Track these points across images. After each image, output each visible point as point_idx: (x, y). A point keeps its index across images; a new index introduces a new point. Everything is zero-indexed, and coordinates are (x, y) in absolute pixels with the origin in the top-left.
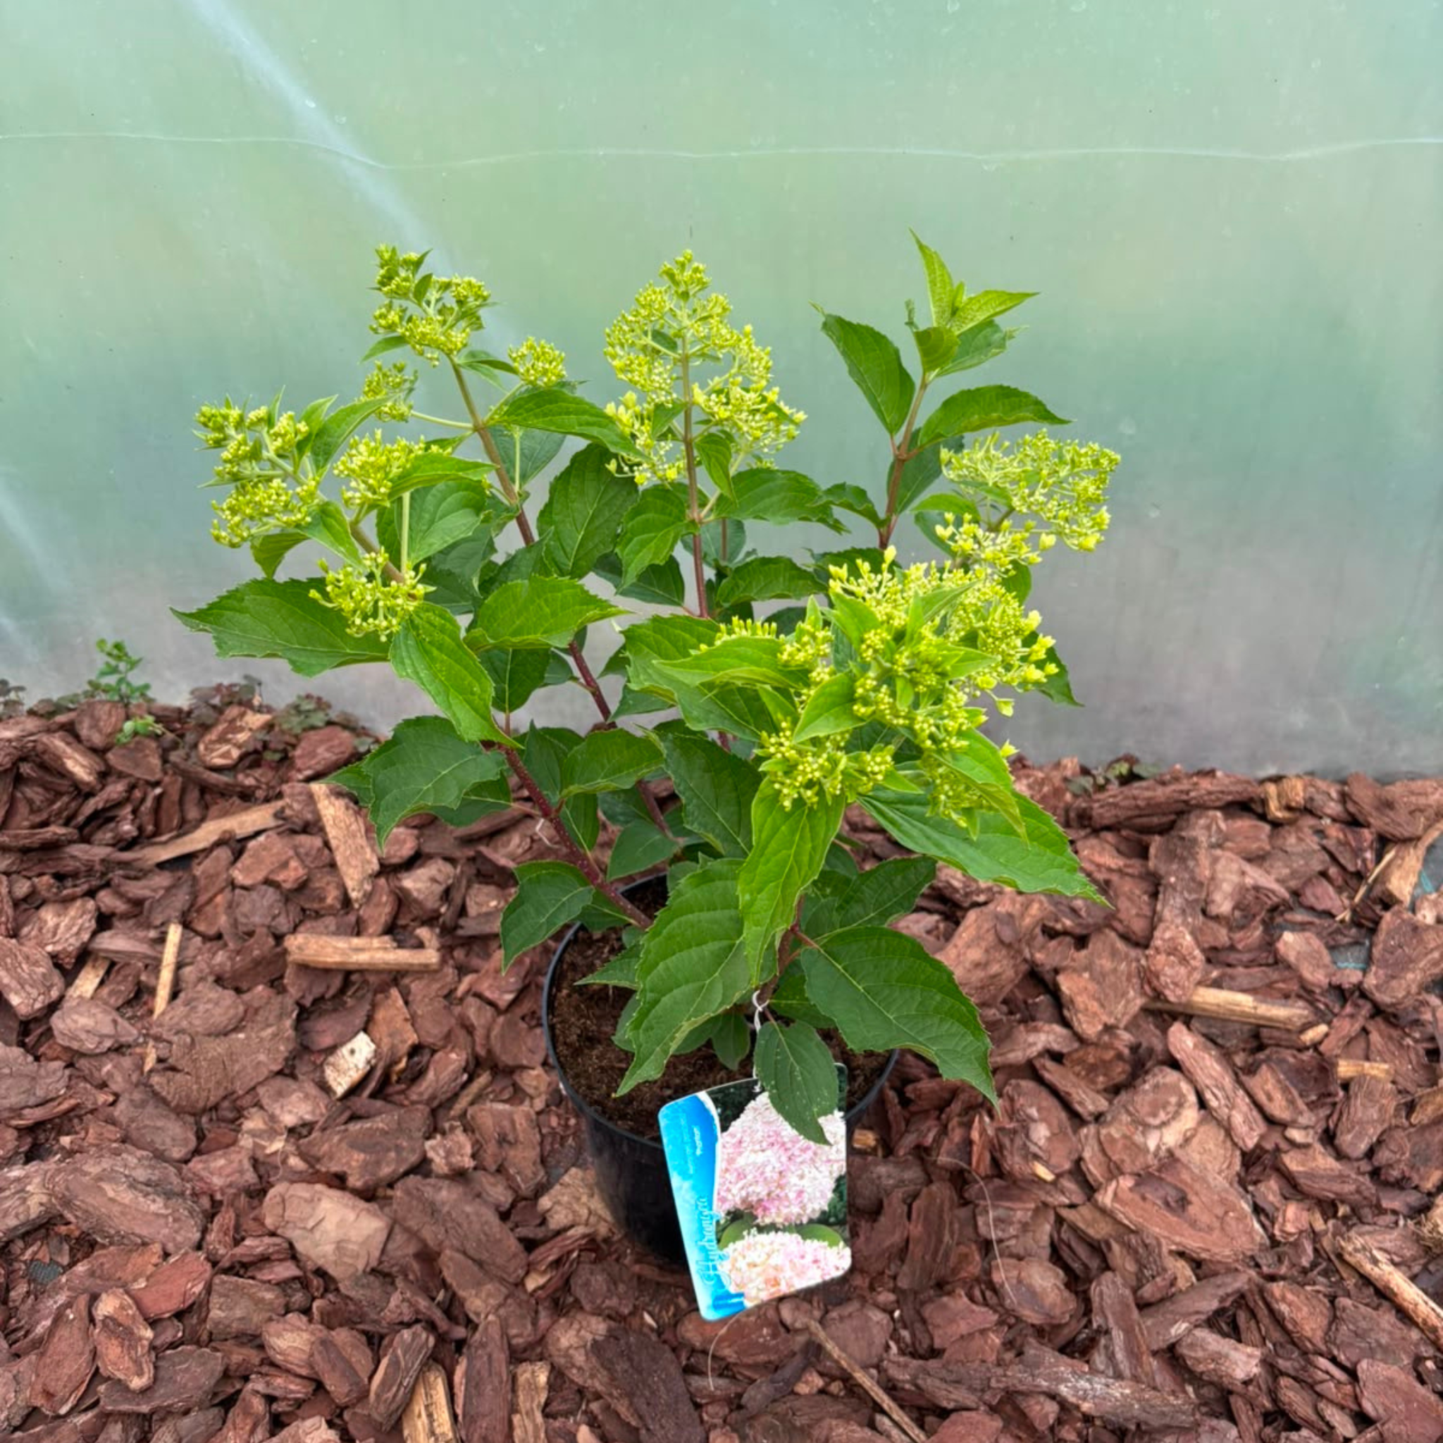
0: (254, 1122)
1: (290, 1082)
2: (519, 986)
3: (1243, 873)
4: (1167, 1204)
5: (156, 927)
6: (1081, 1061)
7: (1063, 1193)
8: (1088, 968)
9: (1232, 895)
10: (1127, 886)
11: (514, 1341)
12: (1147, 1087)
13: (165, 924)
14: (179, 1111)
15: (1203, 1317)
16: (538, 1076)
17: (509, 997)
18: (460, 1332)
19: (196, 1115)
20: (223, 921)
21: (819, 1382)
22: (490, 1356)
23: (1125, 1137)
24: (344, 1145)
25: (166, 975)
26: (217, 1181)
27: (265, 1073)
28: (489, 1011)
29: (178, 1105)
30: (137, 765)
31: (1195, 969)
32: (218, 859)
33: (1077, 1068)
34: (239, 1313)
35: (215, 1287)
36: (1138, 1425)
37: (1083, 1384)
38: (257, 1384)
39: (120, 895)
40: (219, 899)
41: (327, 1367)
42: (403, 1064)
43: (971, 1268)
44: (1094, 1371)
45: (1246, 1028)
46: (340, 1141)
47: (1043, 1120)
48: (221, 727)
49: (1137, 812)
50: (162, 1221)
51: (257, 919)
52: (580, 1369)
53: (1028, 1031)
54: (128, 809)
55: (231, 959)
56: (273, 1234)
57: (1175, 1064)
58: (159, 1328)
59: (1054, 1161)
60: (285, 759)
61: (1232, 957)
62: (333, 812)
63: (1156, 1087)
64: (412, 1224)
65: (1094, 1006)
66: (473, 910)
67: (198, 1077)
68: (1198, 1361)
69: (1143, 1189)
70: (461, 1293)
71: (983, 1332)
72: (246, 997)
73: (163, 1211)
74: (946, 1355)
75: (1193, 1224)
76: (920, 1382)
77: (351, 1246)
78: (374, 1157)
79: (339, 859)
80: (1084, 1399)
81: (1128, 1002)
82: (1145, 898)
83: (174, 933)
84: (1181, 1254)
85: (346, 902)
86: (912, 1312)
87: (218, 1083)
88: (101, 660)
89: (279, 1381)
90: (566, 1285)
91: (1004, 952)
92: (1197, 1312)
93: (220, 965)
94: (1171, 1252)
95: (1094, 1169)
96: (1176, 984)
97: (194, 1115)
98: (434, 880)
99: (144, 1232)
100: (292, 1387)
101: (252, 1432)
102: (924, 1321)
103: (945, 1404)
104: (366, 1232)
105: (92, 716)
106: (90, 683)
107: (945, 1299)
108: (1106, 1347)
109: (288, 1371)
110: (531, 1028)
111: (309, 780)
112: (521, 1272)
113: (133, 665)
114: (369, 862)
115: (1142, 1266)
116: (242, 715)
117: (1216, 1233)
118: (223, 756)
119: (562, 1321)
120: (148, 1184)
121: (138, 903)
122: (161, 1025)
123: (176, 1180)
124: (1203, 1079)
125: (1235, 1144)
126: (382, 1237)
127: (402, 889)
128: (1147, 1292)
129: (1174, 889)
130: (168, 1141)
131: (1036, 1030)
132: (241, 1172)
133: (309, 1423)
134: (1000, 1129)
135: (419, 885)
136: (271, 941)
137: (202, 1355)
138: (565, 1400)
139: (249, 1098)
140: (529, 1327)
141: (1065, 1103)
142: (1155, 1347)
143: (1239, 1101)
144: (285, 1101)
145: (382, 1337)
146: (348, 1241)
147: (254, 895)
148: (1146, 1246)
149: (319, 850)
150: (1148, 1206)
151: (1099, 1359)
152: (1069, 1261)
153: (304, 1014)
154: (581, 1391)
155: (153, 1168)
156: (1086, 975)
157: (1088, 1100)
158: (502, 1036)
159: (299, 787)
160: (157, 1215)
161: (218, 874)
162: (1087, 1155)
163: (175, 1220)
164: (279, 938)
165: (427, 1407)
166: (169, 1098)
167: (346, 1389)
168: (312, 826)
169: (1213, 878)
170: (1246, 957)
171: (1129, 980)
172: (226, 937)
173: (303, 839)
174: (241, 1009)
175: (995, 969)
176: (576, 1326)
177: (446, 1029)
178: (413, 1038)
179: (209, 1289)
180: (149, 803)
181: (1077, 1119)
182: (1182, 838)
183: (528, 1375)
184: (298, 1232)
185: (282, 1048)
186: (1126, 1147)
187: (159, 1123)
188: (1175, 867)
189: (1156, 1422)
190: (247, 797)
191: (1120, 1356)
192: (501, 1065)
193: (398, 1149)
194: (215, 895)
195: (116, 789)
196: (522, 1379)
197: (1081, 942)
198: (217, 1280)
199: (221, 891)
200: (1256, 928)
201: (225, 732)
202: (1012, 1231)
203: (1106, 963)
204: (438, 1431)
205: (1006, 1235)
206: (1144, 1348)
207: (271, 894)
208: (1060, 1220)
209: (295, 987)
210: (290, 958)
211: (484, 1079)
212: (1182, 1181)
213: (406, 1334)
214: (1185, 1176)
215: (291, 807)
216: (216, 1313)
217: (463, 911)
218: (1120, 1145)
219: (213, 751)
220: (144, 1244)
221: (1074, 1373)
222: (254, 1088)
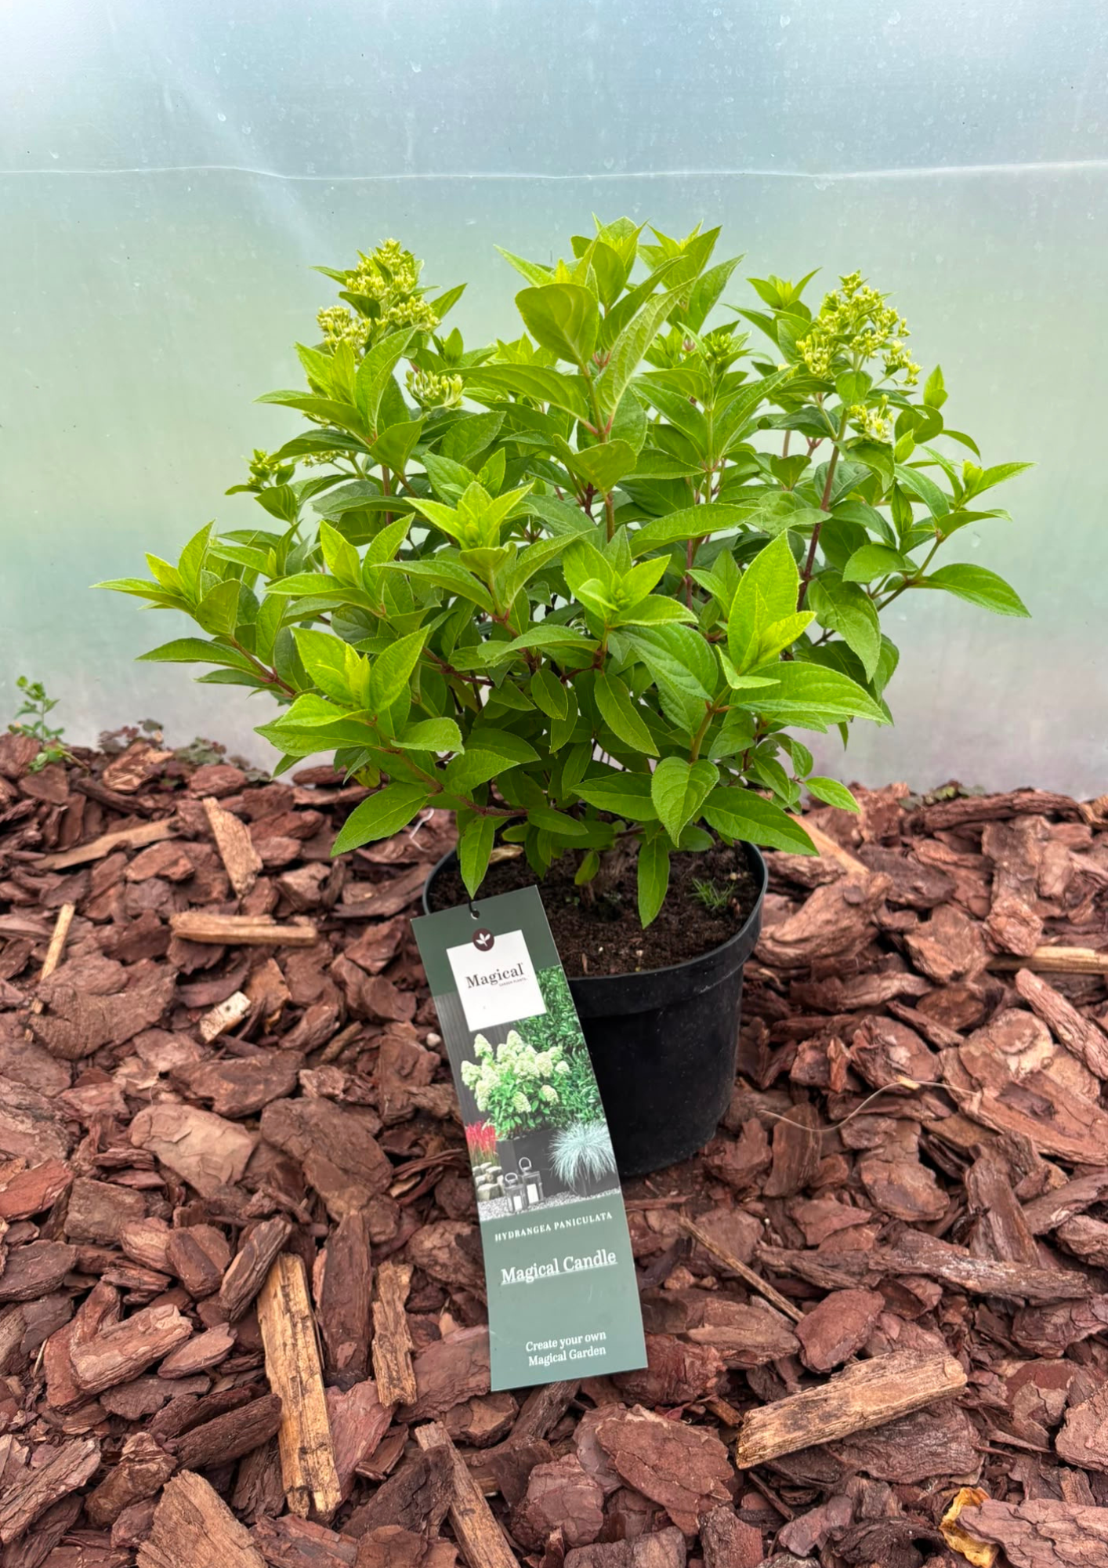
0: (129, 1067)
1: (166, 1034)
2: (391, 954)
3: (1071, 860)
4: (1034, 1113)
5: (50, 909)
6: (934, 1006)
7: (928, 1108)
8: (933, 933)
9: (1062, 877)
10: (963, 873)
11: (377, 1239)
12: (1000, 1023)
13: (58, 908)
14: (55, 1055)
15: (1083, 1206)
16: (406, 1029)
17: (381, 964)
18: (321, 1229)
19: (74, 1060)
20: (114, 907)
21: (692, 1280)
22: (351, 1249)
23: (984, 1054)
24: (215, 1075)
25: (56, 946)
26: (87, 1109)
27: (142, 1024)
28: (361, 974)
29: (55, 1048)
30: (46, 791)
31: (1035, 930)
32: (113, 862)
33: (931, 1013)
34: (97, 1217)
35: (75, 1188)
36: (1027, 1301)
37: (964, 1265)
38: (112, 1276)
39: (20, 886)
40: (112, 892)
41: (183, 1258)
42: (277, 1016)
43: (838, 1175)
44: (974, 1255)
45: (1091, 979)
46: (212, 1071)
47: (901, 1045)
48: (124, 759)
49: (965, 818)
50: (28, 1140)
51: (145, 904)
52: (444, 1266)
53: (883, 979)
54: (36, 820)
55: (119, 933)
56: (140, 1148)
57: (1026, 1006)
58: (15, 1228)
59: (917, 1074)
60: (182, 785)
61: (1069, 928)
62: (222, 821)
63: (1009, 1023)
64: (279, 1139)
65: (944, 959)
66: (348, 898)
67: (77, 1025)
68: (1083, 1244)
69: (1008, 1100)
70: (324, 1194)
71: (857, 1227)
72: (131, 969)
73: (30, 1131)
74: (820, 1249)
75: (1062, 1131)
76: (795, 1263)
77: (215, 1159)
78: (242, 1088)
79: (225, 857)
80: (969, 1277)
81: (973, 960)
82: (982, 883)
83: (66, 913)
84: (1053, 1158)
85: (231, 894)
86: (782, 1218)
87: (97, 1032)
88: (21, 699)
89: (133, 1273)
90: (430, 1194)
91: (853, 912)
92: (1076, 1201)
93: (108, 937)
94: (1043, 1156)
95: (956, 1085)
96: (1020, 940)
97: (71, 1061)
98: (313, 877)
99: (10, 1149)
100: (146, 1278)
101: (101, 1319)
102: (794, 1222)
103: (822, 1284)
104: (230, 1148)
105: (9, 747)
106: (10, 727)
107: (815, 1202)
108: (985, 1235)
109: (144, 1265)
110: (402, 991)
111: (200, 799)
112: (386, 1182)
113: (50, 706)
114: (253, 861)
115: (1013, 1165)
116: (145, 751)
117: (1087, 1139)
118: (124, 783)
119: (426, 1227)
120: (18, 1107)
121: (34, 893)
122: (46, 984)
123: (46, 1106)
124: (1054, 1016)
125: (1092, 1074)
126: (249, 1151)
127: (283, 884)
128: (1023, 1187)
129: (1008, 872)
130: (43, 1081)
131: (889, 978)
132: (112, 1103)
133: (160, 1310)
134: (863, 1049)
135: (299, 881)
136: (157, 922)
137: (57, 1247)
138: (428, 1298)
139: (125, 1048)
140: (392, 1225)
141: (921, 1033)
142: (1035, 1230)
143: (1091, 1033)
144: (161, 1050)
145: (240, 1229)
146: (213, 1153)
147: (144, 886)
148: (1015, 1144)
149: (208, 855)
150: (1014, 1114)
151: (979, 1246)
152: (940, 1163)
153: (183, 980)
154: (445, 1290)
155: (25, 1094)
156: (932, 939)
157: (944, 1034)
158: (374, 994)
159: (193, 803)
160: (25, 1134)
161: (111, 874)
162: (948, 1074)
163: (41, 1140)
164: (165, 921)
165: (283, 1288)
166: (47, 1039)
167: (202, 1277)
168: (204, 835)
169: (1043, 863)
170: (1081, 929)
171: (973, 940)
172: (116, 919)
173: (194, 846)
174: (124, 977)
175: (845, 923)
176: (440, 1230)
177: (318, 991)
178: (285, 994)
179: (69, 1190)
180: (54, 816)
181: (935, 1048)
182: (1012, 830)
183: (390, 1272)
184: (164, 1145)
185: (160, 1000)
186: (986, 1065)
187: (37, 1066)
188: (1006, 853)
189: (1046, 1295)
190: (146, 816)
191: (1000, 1242)
192: (370, 1016)
193: (267, 1081)
194: (109, 888)
195: (25, 805)
196: (383, 1275)
197: (924, 915)
198: (78, 1182)
199: (114, 885)
200: (1087, 907)
201: (129, 763)
202: (878, 1140)
203: (950, 930)
204: (294, 1309)
205: (872, 1145)
206: (1026, 1231)
207: (160, 887)
208: (926, 1132)
209: (177, 957)
210: (173, 934)
211: (354, 1027)
212: (1046, 1093)
213: (264, 1226)
214: (1049, 1088)
215: (183, 820)
216: (74, 1216)
217: (340, 900)
218: (980, 1063)
219: (116, 777)
220: (9, 1160)
221: (956, 1256)
222: (130, 1040)
